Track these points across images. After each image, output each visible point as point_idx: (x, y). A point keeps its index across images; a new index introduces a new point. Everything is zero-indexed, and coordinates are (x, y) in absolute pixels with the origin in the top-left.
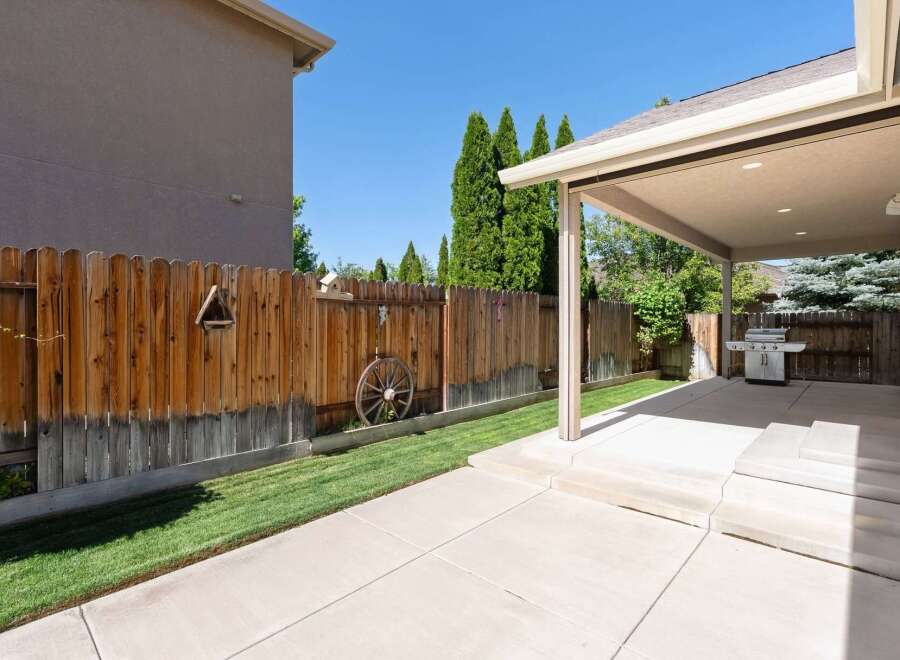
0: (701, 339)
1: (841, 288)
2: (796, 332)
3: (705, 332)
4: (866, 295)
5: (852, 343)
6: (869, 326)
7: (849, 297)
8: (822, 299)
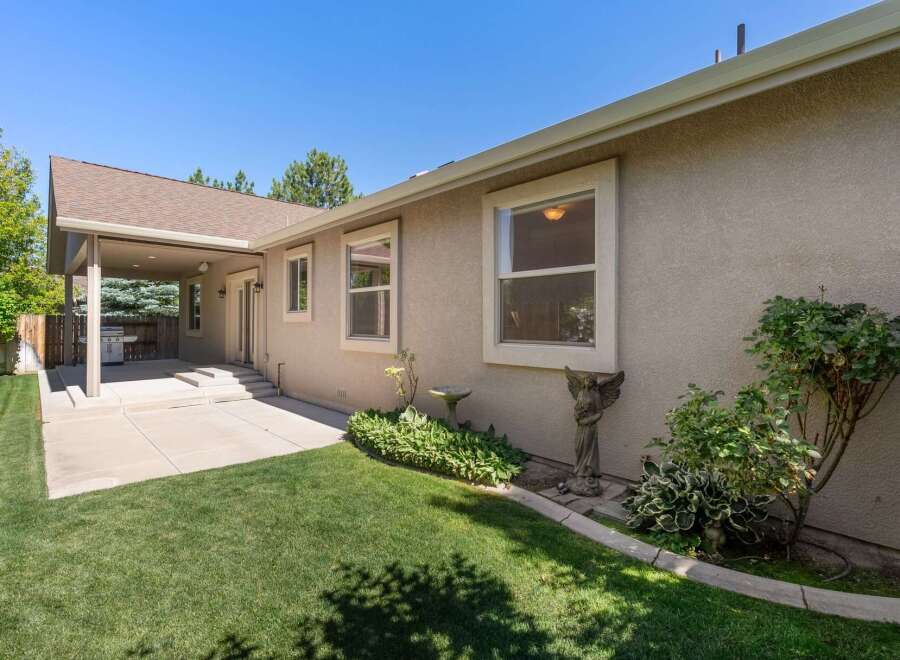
0: (28, 336)
1: (137, 300)
2: (131, 329)
3: (32, 331)
4: (153, 305)
5: (146, 336)
6: (155, 325)
7: (143, 306)
8: (127, 307)
